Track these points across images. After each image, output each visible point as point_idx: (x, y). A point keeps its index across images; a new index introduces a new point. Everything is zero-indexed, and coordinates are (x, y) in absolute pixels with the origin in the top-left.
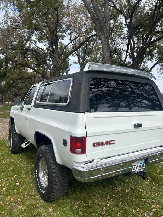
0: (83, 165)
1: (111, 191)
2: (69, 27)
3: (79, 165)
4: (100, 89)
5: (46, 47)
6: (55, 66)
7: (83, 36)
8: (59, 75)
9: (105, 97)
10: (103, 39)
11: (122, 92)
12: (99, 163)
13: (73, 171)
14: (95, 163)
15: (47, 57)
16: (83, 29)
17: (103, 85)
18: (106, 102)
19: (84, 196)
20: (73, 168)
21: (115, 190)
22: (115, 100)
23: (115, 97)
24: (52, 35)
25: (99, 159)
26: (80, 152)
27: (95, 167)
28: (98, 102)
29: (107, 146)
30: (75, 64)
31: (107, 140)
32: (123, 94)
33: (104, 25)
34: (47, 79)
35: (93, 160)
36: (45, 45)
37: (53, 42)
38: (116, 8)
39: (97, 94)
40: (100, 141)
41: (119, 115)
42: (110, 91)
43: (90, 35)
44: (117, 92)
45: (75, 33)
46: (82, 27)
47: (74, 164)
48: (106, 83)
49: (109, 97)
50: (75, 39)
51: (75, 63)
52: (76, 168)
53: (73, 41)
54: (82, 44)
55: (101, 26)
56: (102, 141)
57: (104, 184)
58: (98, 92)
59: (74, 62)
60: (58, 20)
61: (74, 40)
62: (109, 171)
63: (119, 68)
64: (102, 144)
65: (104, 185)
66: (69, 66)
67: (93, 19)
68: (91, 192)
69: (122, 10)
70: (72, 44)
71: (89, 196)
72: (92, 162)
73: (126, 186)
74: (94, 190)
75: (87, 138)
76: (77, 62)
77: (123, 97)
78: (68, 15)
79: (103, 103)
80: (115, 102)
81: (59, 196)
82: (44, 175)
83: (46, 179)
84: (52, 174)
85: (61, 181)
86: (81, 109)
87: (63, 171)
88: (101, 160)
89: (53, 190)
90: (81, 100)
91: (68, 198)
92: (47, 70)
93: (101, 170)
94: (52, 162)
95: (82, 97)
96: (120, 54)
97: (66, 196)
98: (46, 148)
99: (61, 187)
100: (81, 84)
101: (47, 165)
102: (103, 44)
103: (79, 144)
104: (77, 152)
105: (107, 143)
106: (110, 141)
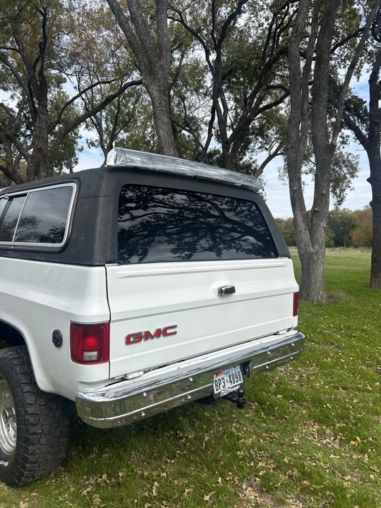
0: (102, 389)
1: (171, 443)
2: (74, 56)
3: (92, 390)
4: (150, 211)
5: (16, 101)
6: (38, 150)
7: (109, 82)
8: (51, 173)
9: (163, 227)
10: (155, 93)
11: (201, 217)
12: (140, 381)
13: (77, 406)
14: (132, 381)
15: (18, 128)
16: (108, 65)
17: (158, 202)
18: (166, 238)
19: (108, 462)
20: (77, 398)
21: (181, 438)
22: (186, 235)
23: (185, 229)
24: (29, 73)
25: (140, 371)
26: (95, 358)
27: (135, 390)
28: (146, 240)
29: (158, 339)
30: (93, 148)
31: (158, 327)
32: (202, 223)
33: (156, 62)
34: (19, 181)
35: (125, 375)
36: (12, 97)
37: (32, 90)
38: (186, 26)
39: (144, 221)
40: (143, 330)
41: (187, 269)
42: (173, 215)
43: (127, 82)
44: (189, 219)
45: (90, 75)
46: (107, 61)
47: (81, 387)
48: (166, 197)
49: (171, 229)
50: (91, 87)
51: (93, 144)
52: (86, 396)
53: (84, 91)
54: (108, 100)
55: (150, 63)
56: (146, 330)
57: (157, 429)
58: (146, 218)
59: (89, 142)
60: (45, 37)
61: (87, 89)
62: (167, 393)
63: (192, 166)
64: (148, 335)
65: (156, 432)
66: (77, 152)
67: (130, 44)
68: (125, 450)
69: (200, 30)
70: (83, 99)
71: (121, 460)
72: (123, 379)
73: (205, 427)
74: (132, 444)
75: (111, 324)
76: (96, 144)
77: (203, 228)
78: (71, 29)
79: (160, 242)
80: (186, 240)
81: (44, 469)
82: (5, 423)
83: (12, 432)
84: (28, 417)
85: (50, 433)
86: (97, 256)
87: (55, 407)
88: (145, 372)
89: (30, 457)
90: (97, 236)
91: (70, 472)
92: (19, 158)
93: (145, 398)
94: (27, 388)
95: (99, 228)
96: (197, 129)
97: (63, 469)
98: (11, 355)
99: (51, 447)
100: (96, 197)
101: (14, 395)
102: (157, 104)
103: (91, 341)
104: (86, 359)
105: (159, 333)
106: (166, 329)
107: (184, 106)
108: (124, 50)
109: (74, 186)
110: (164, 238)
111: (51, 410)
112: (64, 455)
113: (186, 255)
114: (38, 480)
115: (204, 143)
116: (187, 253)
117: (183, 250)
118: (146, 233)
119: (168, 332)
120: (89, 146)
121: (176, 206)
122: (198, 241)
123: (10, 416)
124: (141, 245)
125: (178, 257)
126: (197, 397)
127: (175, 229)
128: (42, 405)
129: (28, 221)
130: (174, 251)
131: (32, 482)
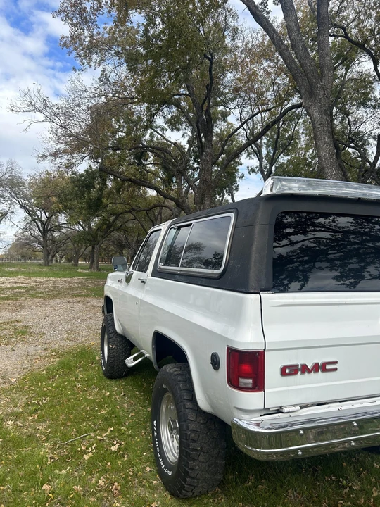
0: (257, 418)
1: (332, 489)
2: (236, 91)
3: (247, 417)
4: (310, 236)
5: (187, 138)
6: (204, 181)
7: (269, 110)
8: (213, 201)
9: (325, 253)
10: (316, 115)
11: (369, 241)
12: (298, 416)
13: (233, 430)
14: (287, 415)
15: (188, 161)
16: (269, 93)
17: (318, 227)
18: (328, 265)
19: (264, 494)
20: (233, 423)
21: (344, 487)
22: (351, 261)
23: (349, 255)
24: (198, 113)
25: (297, 405)
26: (250, 386)
27: (292, 425)
28: (307, 266)
29: (316, 374)
30: (253, 174)
31: (316, 361)
32: (370, 247)
33: (318, 83)
34: (188, 211)
35: (281, 407)
36: (183, 136)
37: (200, 128)
38: (350, 40)
39: (304, 247)
40: (300, 362)
41: (349, 300)
42: (337, 240)
43: (286, 107)
44: (355, 243)
45: (251, 105)
46: (268, 90)
47: (236, 413)
48: (327, 221)
49: (333, 255)
50: (252, 117)
51: (253, 171)
52: (241, 423)
53: (246, 122)
54: (268, 127)
55: (311, 85)
56: (303, 363)
57: (316, 471)
58: (306, 243)
59: (250, 168)
60: (211, 79)
61: (248, 120)
62: (329, 435)
63: (356, 188)
64: (304, 369)
65: (316, 474)
66: (237, 179)
67: (291, 69)
68: (282, 487)
69: (366, 41)
70: (245, 130)
71: (277, 495)
72: (278, 411)
73: (373, 480)
74: (289, 481)
75: (266, 353)
76: (256, 170)
77: (372, 253)
78: (235, 66)
79: (321, 268)
80: (351, 266)
81: (202, 487)
82: (171, 434)
83: (176, 444)
84: (189, 433)
85: (208, 452)
86: (253, 283)
87: (213, 427)
88: (302, 407)
89: (190, 472)
90: (253, 263)
91: (226, 495)
92: (188, 189)
93: (301, 435)
94: (189, 405)
95: (254, 256)
96: (364, 145)
97: (220, 490)
98: (176, 371)
99: (209, 467)
100: (252, 226)
101: (178, 410)
102: (317, 125)
103: (246, 368)
104: (241, 385)
105: (317, 368)
106: (325, 364)
107: (349, 122)
108: (284, 76)
109: (232, 215)
110: (324, 264)
111: (209, 430)
112: (220, 477)
113: (351, 283)
114: (197, 496)
115: (372, 158)
116: (352, 280)
117: (347, 278)
118: (306, 258)
119: (328, 367)
120: (249, 173)
121: (338, 230)
122: (364, 268)
123: (175, 428)
124: (301, 271)
125: (342, 284)
126: (363, 445)
127: (338, 255)
128: (202, 424)
129: (194, 247)
130: (337, 278)
131: (191, 497)
